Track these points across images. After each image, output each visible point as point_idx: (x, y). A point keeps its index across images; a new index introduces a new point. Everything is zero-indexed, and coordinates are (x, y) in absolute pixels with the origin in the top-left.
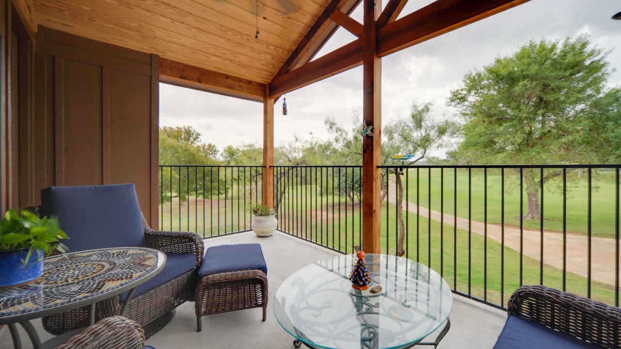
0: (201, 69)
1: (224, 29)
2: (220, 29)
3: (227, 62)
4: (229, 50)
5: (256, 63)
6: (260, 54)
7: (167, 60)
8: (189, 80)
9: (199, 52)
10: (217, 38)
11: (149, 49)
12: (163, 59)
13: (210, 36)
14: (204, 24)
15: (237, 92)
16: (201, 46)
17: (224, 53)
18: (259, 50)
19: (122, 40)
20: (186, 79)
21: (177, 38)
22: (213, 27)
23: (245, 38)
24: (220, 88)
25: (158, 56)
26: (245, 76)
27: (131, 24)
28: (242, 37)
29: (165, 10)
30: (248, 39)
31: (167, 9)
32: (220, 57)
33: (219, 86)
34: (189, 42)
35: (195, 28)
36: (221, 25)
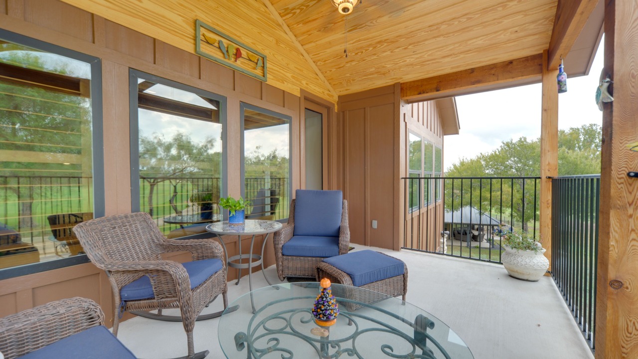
0: (439, 76)
1: (435, 27)
2: (431, 31)
3: (462, 56)
4: (454, 44)
5: (502, 36)
6: (499, 23)
7: (407, 83)
8: (427, 93)
9: (428, 63)
10: (434, 40)
11: (391, 80)
12: (404, 83)
13: (426, 42)
14: (414, 36)
15: (490, 84)
16: (426, 56)
17: (451, 50)
18: (495, 19)
19: (374, 84)
20: (424, 93)
21: (403, 62)
22: (423, 33)
23: (465, 20)
24: (464, 88)
25: (399, 83)
26: (496, 59)
27: (371, 70)
28: (460, 21)
29: (382, 47)
30: (469, 19)
31: (382, 45)
32: (451, 55)
33: (461, 86)
34: (413, 59)
35: (410, 44)
36: (429, 26)
